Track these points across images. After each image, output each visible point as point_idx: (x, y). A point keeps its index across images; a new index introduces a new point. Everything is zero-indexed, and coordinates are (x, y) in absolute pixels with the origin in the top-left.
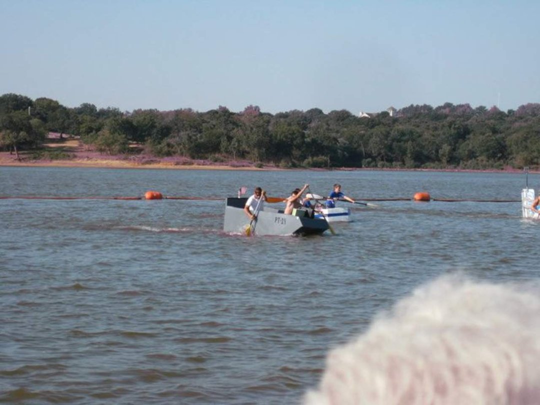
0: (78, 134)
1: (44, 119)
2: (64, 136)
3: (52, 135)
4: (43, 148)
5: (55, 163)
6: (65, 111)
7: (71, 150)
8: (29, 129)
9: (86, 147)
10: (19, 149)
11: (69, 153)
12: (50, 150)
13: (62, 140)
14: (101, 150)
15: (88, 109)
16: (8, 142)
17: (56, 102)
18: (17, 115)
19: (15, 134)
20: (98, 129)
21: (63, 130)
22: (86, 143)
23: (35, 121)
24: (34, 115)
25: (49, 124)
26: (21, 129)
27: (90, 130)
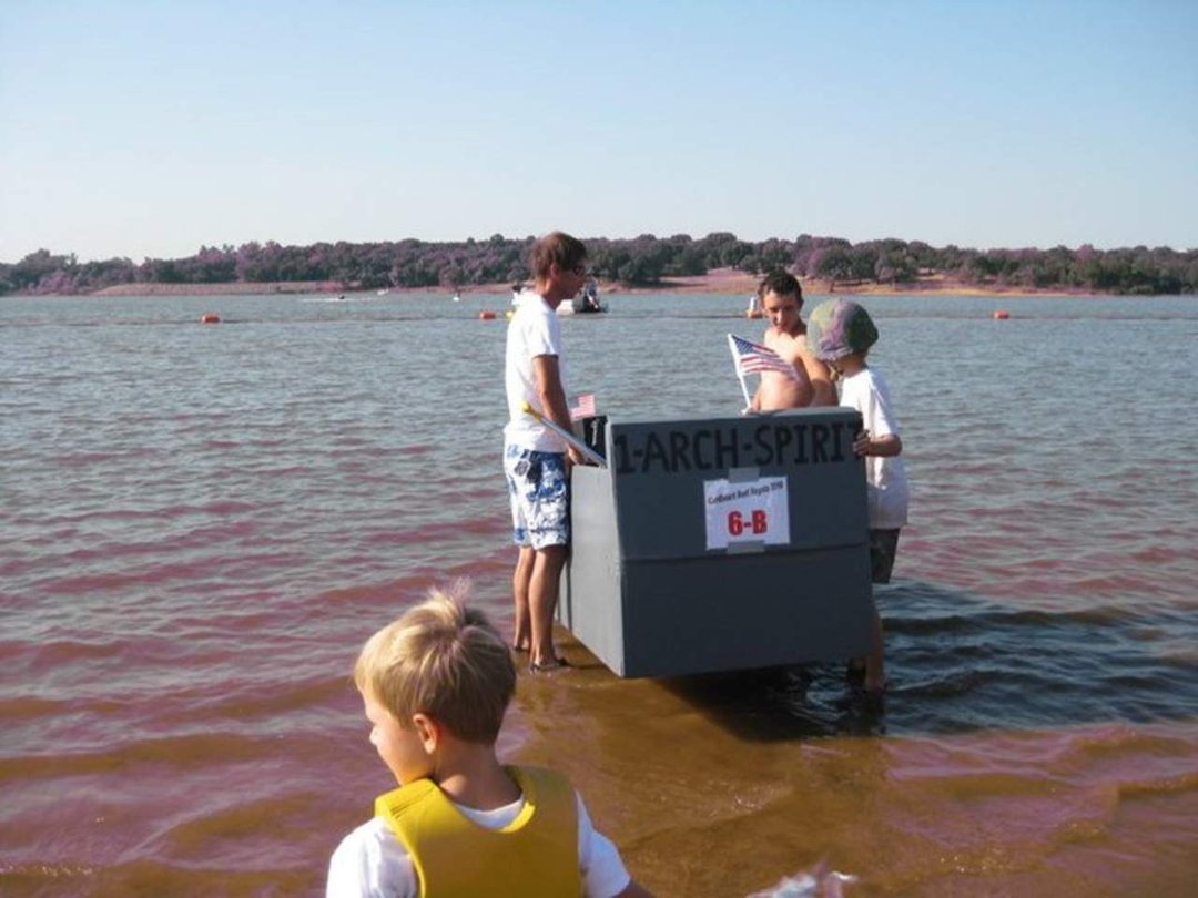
0: (944, 268)
1: (917, 258)
2: (933, 271)
3: (923, 271)
4: (915, 281)
5: (926, 292)
6: (934, 252)
7: (938, 282)
8: (904, 265)
9: (950, 279)
10: (897, 281)
11: (934, 285)
12: (922, 282)
13: (931, 274)
14: (963, 282)
15: (952, 250)
16: (888, 276)
17: (926, 245)
18: (895, 255)
19: (893, 269)
20: (960, 265)
21: (932, 265)
22: (950, 275)
23: (909, 260)
24: (908, 254)
25: (921, 262)
26: (898, 266)
27: (952, 267)
